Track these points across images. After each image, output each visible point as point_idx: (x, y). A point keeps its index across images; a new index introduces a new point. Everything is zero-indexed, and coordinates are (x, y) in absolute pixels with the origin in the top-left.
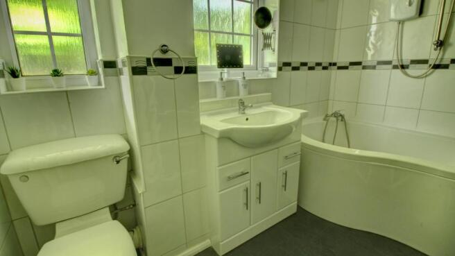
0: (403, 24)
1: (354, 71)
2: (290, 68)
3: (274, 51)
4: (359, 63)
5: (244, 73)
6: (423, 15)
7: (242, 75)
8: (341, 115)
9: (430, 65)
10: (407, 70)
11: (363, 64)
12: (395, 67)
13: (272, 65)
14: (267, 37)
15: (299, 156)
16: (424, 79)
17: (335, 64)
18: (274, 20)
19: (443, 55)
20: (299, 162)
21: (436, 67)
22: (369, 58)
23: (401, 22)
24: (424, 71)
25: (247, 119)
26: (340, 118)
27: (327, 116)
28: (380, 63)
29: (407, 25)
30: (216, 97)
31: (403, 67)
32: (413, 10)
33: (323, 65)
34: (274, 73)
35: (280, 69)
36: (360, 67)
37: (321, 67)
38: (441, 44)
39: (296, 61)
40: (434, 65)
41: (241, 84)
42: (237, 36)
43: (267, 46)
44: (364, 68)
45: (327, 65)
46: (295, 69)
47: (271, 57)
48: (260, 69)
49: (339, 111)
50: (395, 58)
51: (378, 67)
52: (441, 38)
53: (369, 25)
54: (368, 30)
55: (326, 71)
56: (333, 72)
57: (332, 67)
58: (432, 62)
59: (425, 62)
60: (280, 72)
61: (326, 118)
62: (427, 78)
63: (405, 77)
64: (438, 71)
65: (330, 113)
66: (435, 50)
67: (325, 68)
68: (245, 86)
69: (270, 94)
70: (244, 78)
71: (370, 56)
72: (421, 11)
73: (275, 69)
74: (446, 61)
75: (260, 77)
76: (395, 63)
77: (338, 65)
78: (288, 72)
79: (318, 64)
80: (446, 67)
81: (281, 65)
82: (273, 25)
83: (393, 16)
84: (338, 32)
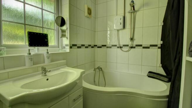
0: (119, 31)
1: (104, 49)
2: (76, 47)
3: (67, 38)
4: (105, 46)
5: (47, 50)
6: (125, 28)
7: (46, 51)
8: (101, 68)
9: (129, 47)
10: (122, 49)
11: (107, 46)
12: (118, 47)
13: (67, 45)
14: (63, 31)
15: (82, 96)
16: (128, 52)
17: (96, 46)
18: (67, 23)
19: (133, 43)
20: (82, 99)
21: (132, 47)
22: (108, 44)
23: (118, 30)
24: (128, 49)
25: (47, 80)
26: (100, 70)
27: (95, 69)
28: (113, 46)
29: (120, 31)
30: (25, 65)
31: (121, 47)
32: (122, 26)
33: (92, 46)
34: (68, 50)
35: (71, 47)
36: (106, 47)
37: (91, 47)
38: (132, 39)
39: (79, 43)
40: (131, 47)
41: (45, 56)
42: (46, 29)
43: (63, 36)
44: (107, 47)
45: (93, 46)
46: (79, 47)
47: (66, 41)
48: (60, 47)
49: (100, 66)
50: (118, 44)
51: (112, 47)
52: (132, 37)
53: (107, 31)
54: (107, 33)
55: (93, 48)
56: (96, 49)
57: (95, 47)
58: (130, 46)
59: (128, 46)
60: (71, 49)
61: (95, 70)
62: (129, 52)
63: (122, 51)
64: (132, 49)
65: (96, 68)
66: (130, 41)
67: (92, 47)
68: (48, 58)
69: (65, 61)
70: (48, 53)
71: (109, 43)
72: (124, 27)
73: (68, 48)
74: (134, 46)
75: (60, 52)
76: (118, 46)
77: (98, 46)
78: (75, 49)
79: (90, 46)
80: (134, 48)
81: (71, 46)
82: (66, 26)
83: (115, 28)
84: (96, 32)
